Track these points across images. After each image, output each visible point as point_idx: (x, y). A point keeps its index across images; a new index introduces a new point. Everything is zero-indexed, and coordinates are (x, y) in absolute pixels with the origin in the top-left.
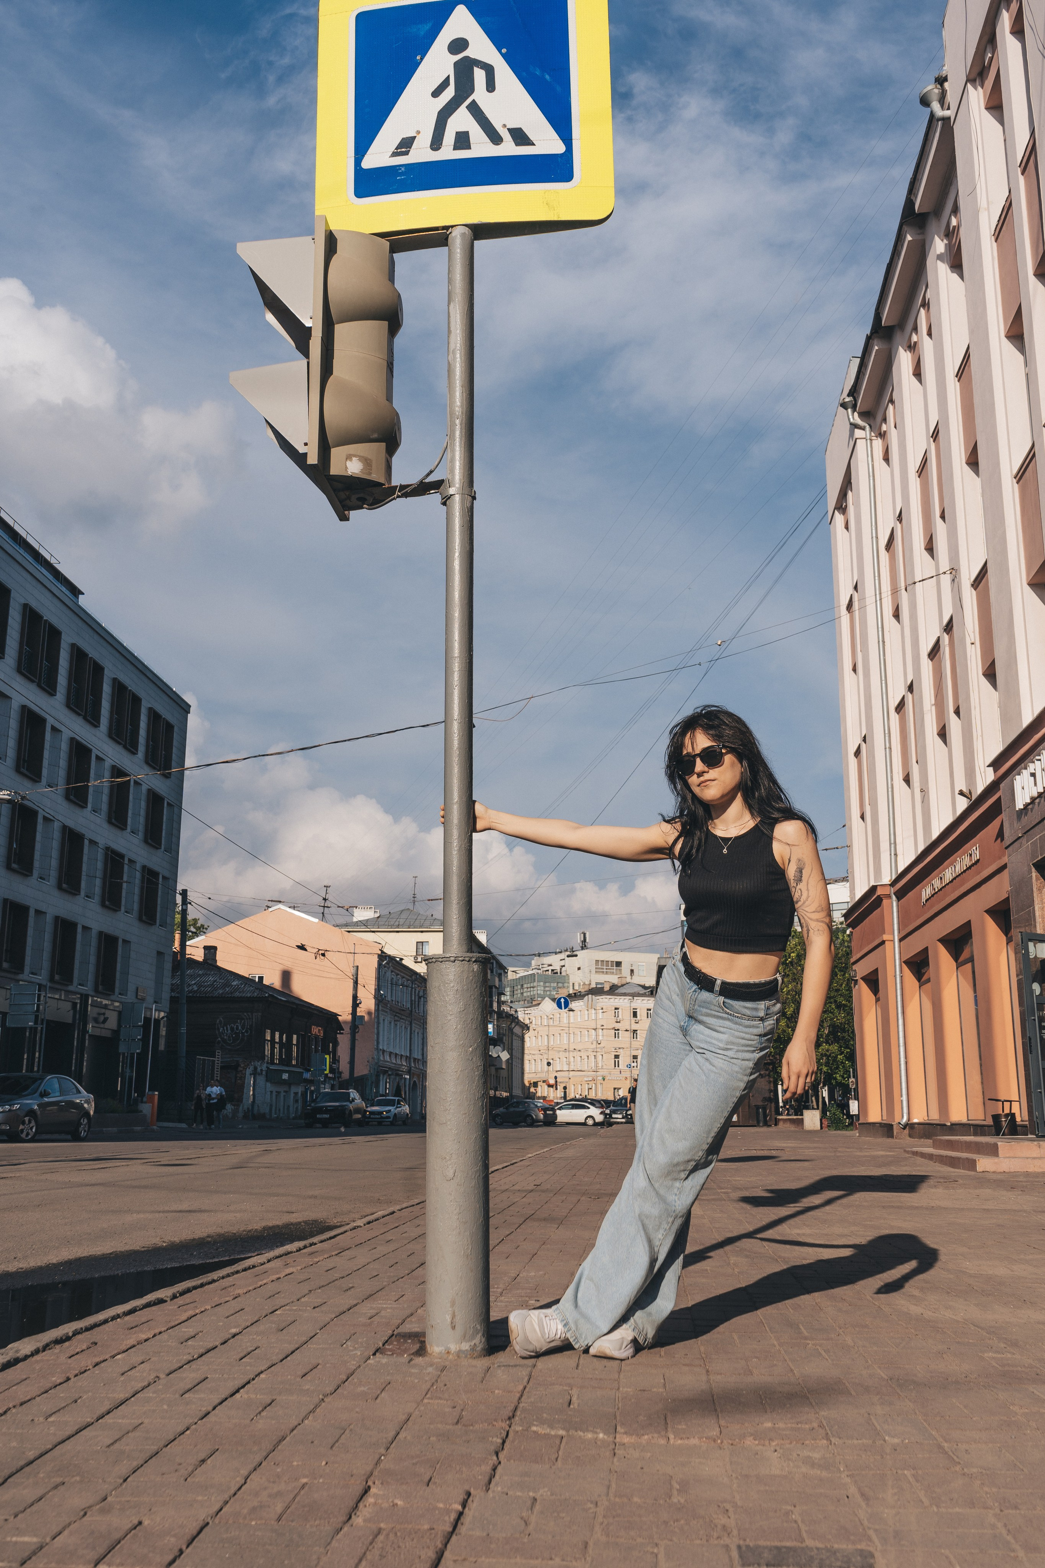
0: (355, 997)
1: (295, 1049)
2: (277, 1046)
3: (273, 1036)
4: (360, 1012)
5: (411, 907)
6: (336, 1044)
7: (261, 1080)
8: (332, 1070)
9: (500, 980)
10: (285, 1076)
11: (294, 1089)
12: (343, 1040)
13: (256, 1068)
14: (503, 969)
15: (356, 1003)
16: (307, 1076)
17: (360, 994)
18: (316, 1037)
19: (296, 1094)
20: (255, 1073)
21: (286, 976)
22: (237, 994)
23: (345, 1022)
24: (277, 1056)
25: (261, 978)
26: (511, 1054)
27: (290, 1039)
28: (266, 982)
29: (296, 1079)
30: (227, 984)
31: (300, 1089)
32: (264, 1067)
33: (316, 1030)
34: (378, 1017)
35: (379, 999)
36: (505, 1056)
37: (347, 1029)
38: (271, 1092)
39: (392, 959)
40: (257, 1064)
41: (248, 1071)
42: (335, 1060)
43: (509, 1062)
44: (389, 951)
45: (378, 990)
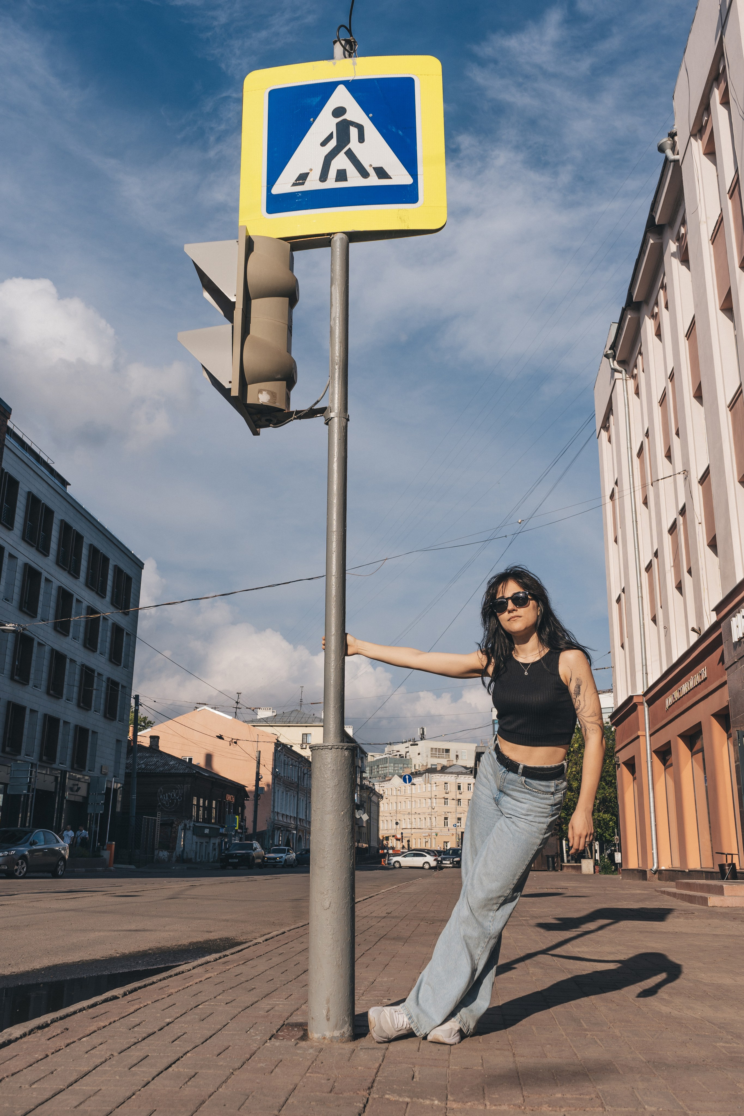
0: (258, 774)
1: (214, 811)
2: (201, 809)
3: (198, 801)
4: (261, 784)
5: (298, 708)
6: (243, 807)
7: (189, 833)
8: (240, 827)
9: (362, 762)
10: (207, 831)
11: (213, 841)
12: (249, 804)
13: (185, 825)
14: (364, 754)
15: (258, 778)
16: (223, 831)
17: (261, 772)
18: (230, 802)
19: (214, 844)
20: (185, 829)
21: (209, 758)
22: (173, 771)
23: (251, 792)
24: (201, 816)
25: (190, 759)
26: (370, 816)
27: (210, 804)
28: (194, 762)
29: (215, 833)
30: (166, 764)
31: (217, 841)
32: (192, 825)
33: (229, 798)
34: (274, 788)
35: (275, 775)
36: (365, 817)
37: (252, 797)
38: (197, 842)
39: (284, 746)
40: (187, 822)
41: (180, 827)
42: (243, 819)
43: (369, 822)
44: (283, 740)
45: (274, 769)
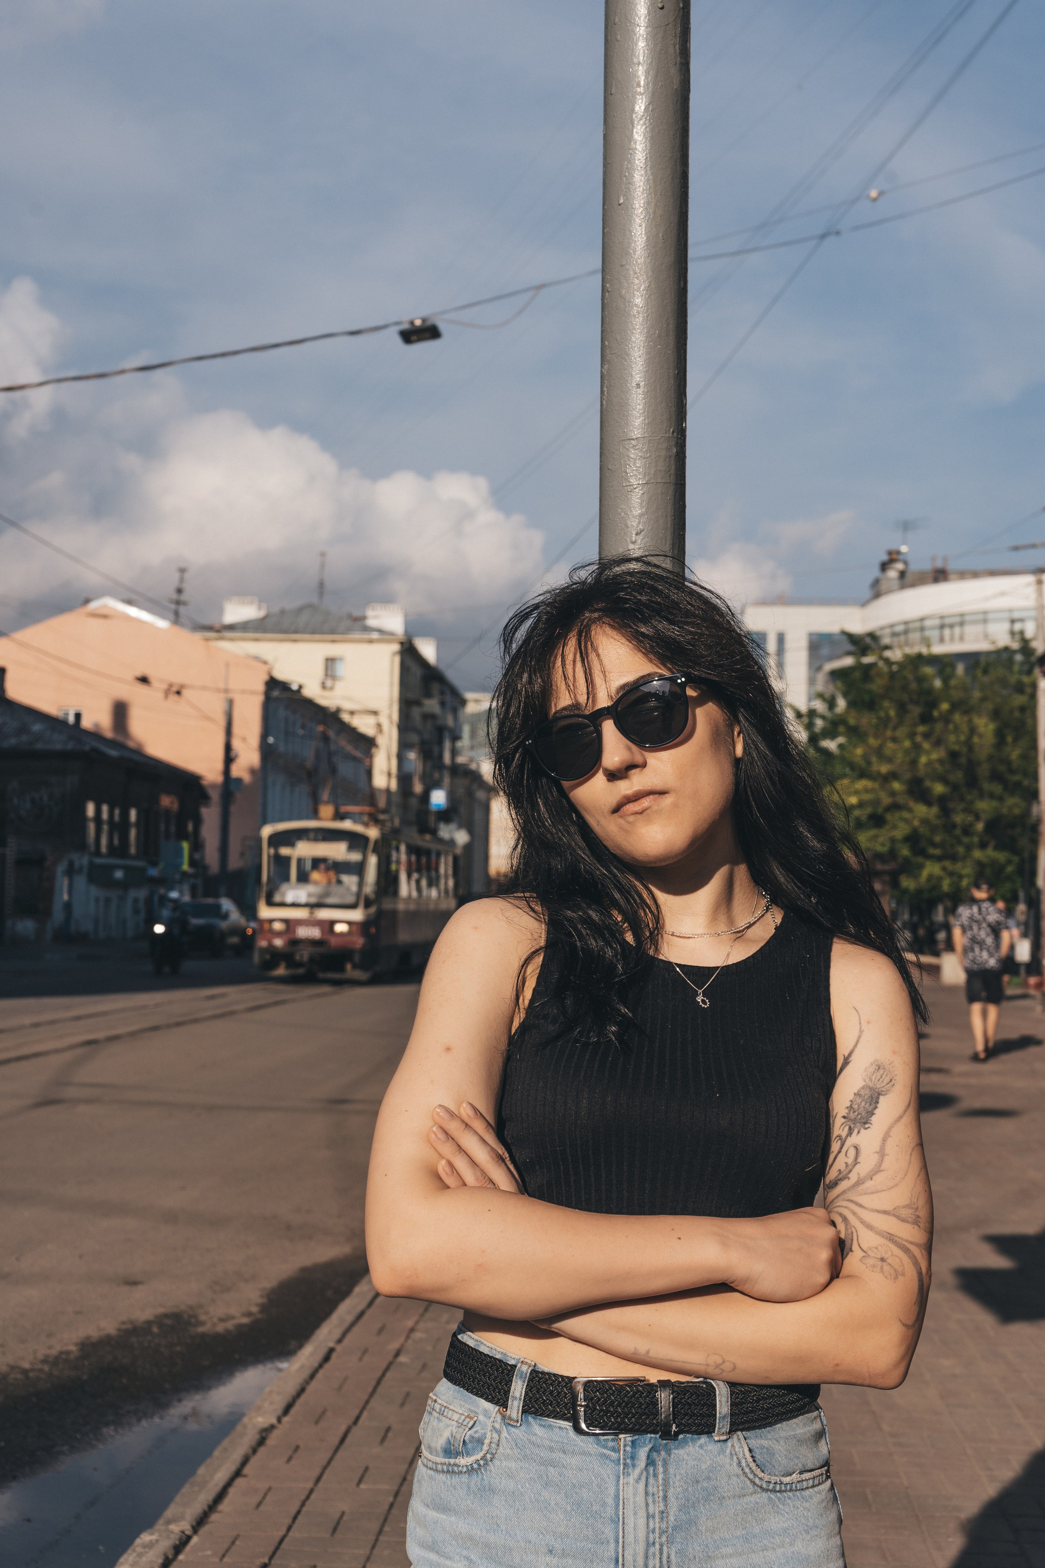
0: (228, 748)
1: (133, 833)
2: (105, 827)
3: (98, 811)
4: (239, 770)
5: (315, 600)
6: (198, 821)
7: (81, 881)
8: (193, 863)
9: (456, 718)
10: (119, 874)
11: (133, 893)
12: (210, 815)
13: (71, 864)
14: (463, 702)
15: (229, 758)
16: (153, 872)
17: (236, 744)
18: (167, 812)
19: (136, 901)
20: (71, 872)
21: (120, 711)
22: (39, 746)
23: (213, 786)
24: (104, 841)
25: (78, 716)
26: (471, 832)
27: (125, 815)
28: (87, 723)
29: (136, 878)
30: (23, 729)
31: (141, 894)
32: (85, 860)
33: (167, 801)
34: (265, 779)
35: (266, 751)
36: (462, 837)
37: (215, 796)
38: (97, 900)
39: (284, 686)
40: (75, 857)
41: (61, 868)
42: (197, 846)
43: (468, 847)
44: (281, 675)
45: (264, 737)
